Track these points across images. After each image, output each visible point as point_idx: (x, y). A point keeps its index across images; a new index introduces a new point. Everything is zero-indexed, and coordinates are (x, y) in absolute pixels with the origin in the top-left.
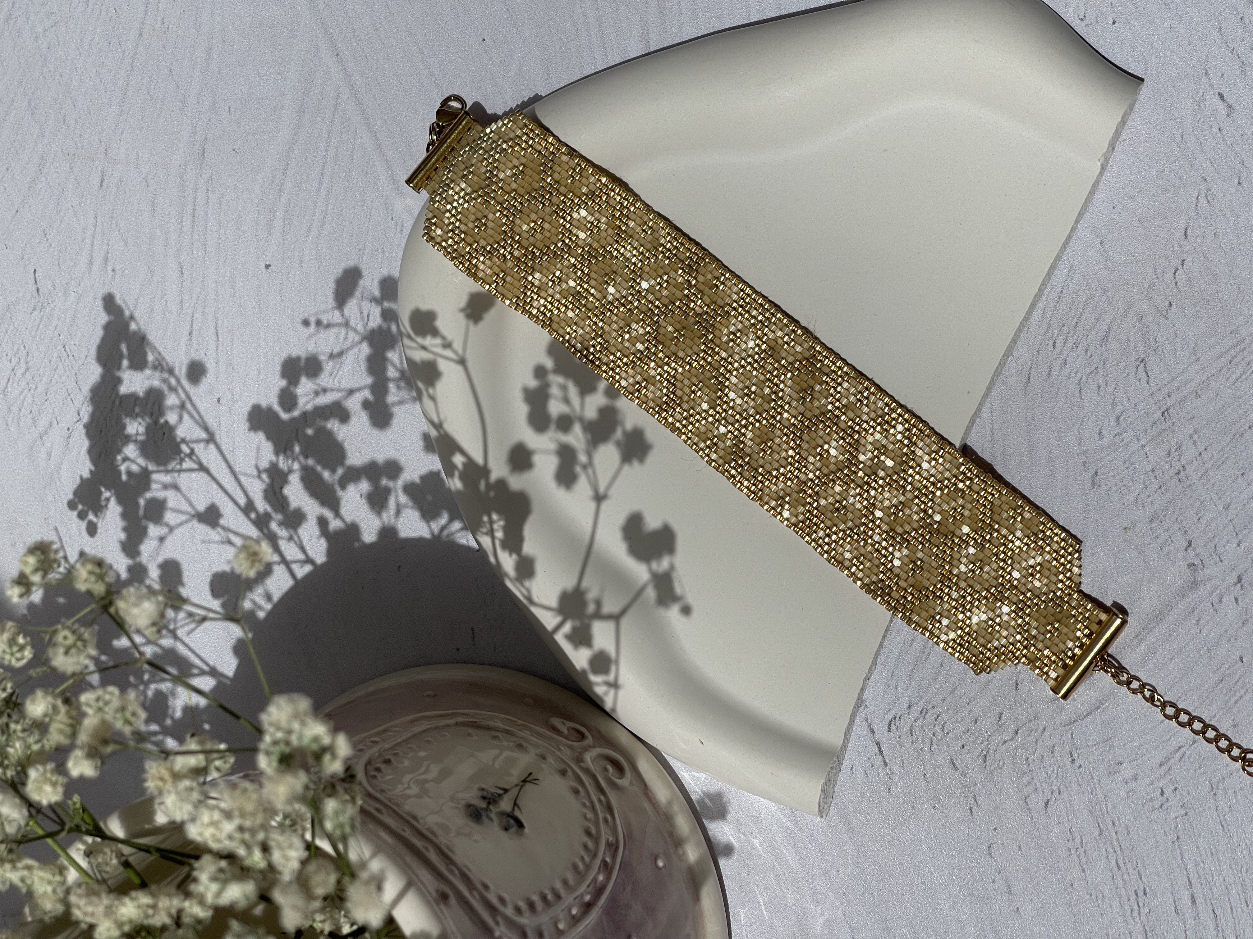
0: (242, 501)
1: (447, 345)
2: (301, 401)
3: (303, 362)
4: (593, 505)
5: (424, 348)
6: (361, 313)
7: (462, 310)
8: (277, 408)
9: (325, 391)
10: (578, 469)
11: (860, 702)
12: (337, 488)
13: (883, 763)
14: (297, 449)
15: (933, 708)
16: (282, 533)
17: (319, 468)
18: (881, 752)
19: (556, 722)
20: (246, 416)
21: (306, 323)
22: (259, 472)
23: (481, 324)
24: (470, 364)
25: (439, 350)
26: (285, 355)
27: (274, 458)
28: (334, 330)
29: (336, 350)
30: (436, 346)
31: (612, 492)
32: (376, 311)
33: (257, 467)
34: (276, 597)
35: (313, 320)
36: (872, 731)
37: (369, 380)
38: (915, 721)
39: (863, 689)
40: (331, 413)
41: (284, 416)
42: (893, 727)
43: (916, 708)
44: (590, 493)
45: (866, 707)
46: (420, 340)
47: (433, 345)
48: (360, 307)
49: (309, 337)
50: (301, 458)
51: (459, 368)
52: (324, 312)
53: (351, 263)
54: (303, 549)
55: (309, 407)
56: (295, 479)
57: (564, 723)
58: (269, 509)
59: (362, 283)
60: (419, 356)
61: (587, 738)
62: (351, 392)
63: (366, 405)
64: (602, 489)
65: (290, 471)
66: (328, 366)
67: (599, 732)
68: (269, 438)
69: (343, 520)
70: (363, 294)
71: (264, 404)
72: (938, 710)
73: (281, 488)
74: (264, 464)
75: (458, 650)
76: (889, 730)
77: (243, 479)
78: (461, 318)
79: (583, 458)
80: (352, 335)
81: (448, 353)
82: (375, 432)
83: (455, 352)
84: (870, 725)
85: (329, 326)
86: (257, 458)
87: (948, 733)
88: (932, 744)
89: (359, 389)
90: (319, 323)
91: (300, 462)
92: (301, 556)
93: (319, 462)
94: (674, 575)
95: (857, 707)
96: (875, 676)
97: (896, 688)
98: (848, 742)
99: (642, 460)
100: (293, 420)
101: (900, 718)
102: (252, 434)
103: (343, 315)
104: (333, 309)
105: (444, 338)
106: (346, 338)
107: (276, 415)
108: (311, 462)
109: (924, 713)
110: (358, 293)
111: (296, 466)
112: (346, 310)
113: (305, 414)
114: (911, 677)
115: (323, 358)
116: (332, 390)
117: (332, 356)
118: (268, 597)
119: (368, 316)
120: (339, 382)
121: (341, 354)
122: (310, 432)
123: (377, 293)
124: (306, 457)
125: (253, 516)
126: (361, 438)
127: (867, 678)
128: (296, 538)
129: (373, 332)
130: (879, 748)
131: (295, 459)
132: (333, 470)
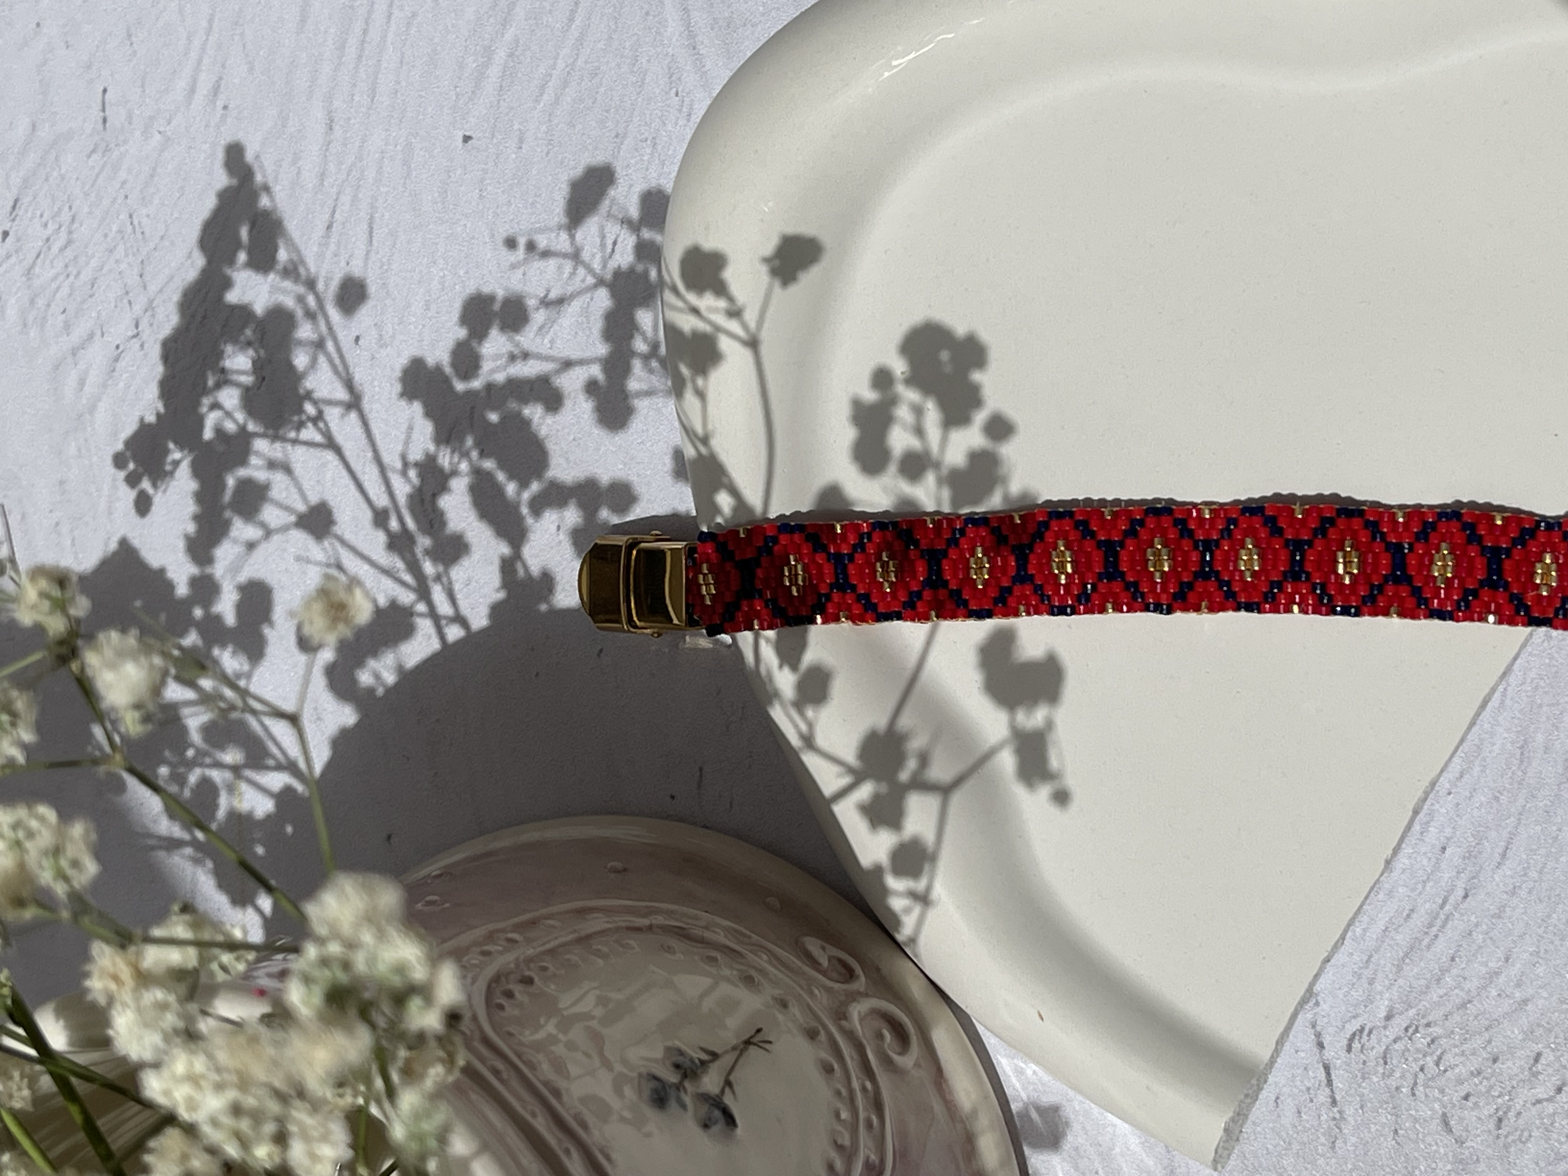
0: (380, 500)
1: (735, 313)
2: (486, 367)
3: (498, 305)
5: (695, 311)
6: (603, 237)
7: (766, 260)
8: (448, 370)
9: (526, 356)
11: (1309, 994)
12: (526, 513)
13: (1329, 1100)
14: (470, 441)
15: (1428, 1025)
16: (429, 568)
17: (501, 477)
18: (1330, 1082)
19: (813, 945)
20: (398, 374)
21: (511, 243)
22: (407, 466)
23: (794, 289)
24: (765, 350)
25: (720, 320)
26: (471, 289)
28: (554, 262)
29: (554, 295)
30: (716, 310)
32: (628, 242)
33: (404, 456)
35: (522, 241)
36: (1321, 1045)
37: (602, 349)
38: (1395, 1041)
39: (1317, 977)
40: (531, 390)
41: (460, 386)
42: (1356, 1045)
43: (1399, 1023)
45: (1317, 1004)
46: (692, 298)
47: (711, 310)
48: (603, 228)
49: (515, 265)
50: (474, 454)
51: (746, 354)
52: (545, 230)
53: (599, 158)
55: (500, 377)
56: (460, 486)
57: (823, 948)
58: (413, 526)
59: (612, 192)
60: (687, 323)
61: (858, 977)
62: (568, 364)
63: (591, 387)
65: (454, 473)
66: (538, 317)
67: (878, 970)
68: (429, 413)
69: (526, 565)
70: (611, 207)
71: (431, 361)
72: (1436, 1030)
73: (436, 496)
74: (416, 455)
75: (673, 797)
76: (1349, 1049)
78: (763, 272)
80: (581, 271)
81: (733, 326)
82: (598, 433)
83: (745, 326)
84: (1318, 1035)
85: (547, 254)
86: (407, 442)
87: (1445, 1071)
88: (1415, 1084)
89: (581, 362)
90: (531, 247)
91: (471, 461)
93: (502, 466)
95: (1303, 1002)
96: (1340, 958)
97: (1371, 982)
98: (1278, 1056)
100: (470, 393)
101: (1370, 1032)
102: (403, 403)
103: (573, 239)
104: (560, 228)
105: (731, 299)
106: (573, 274)
107: (446, 381)
108: (489, 464)
109: (1411, 1031)
110: (605, 206)
111: (464, 466)
112: (580, 234)
113: (490, 387)
114: (1399, 969)
115: (531, 302)
116: (540, 357)
117: (545, 303)
118: (397, 665)
119: (615, 243)
120: (550, 345)
121: (561, 301)
122: (493, 417)
123: (634, 212)
124: (483, 454)
126: (572, 437)
127: (1327, 960)
128: (446, 581)
129: (618, 274)
130: (1328, 1074)
131: (465, 455)
132: (524, 484)
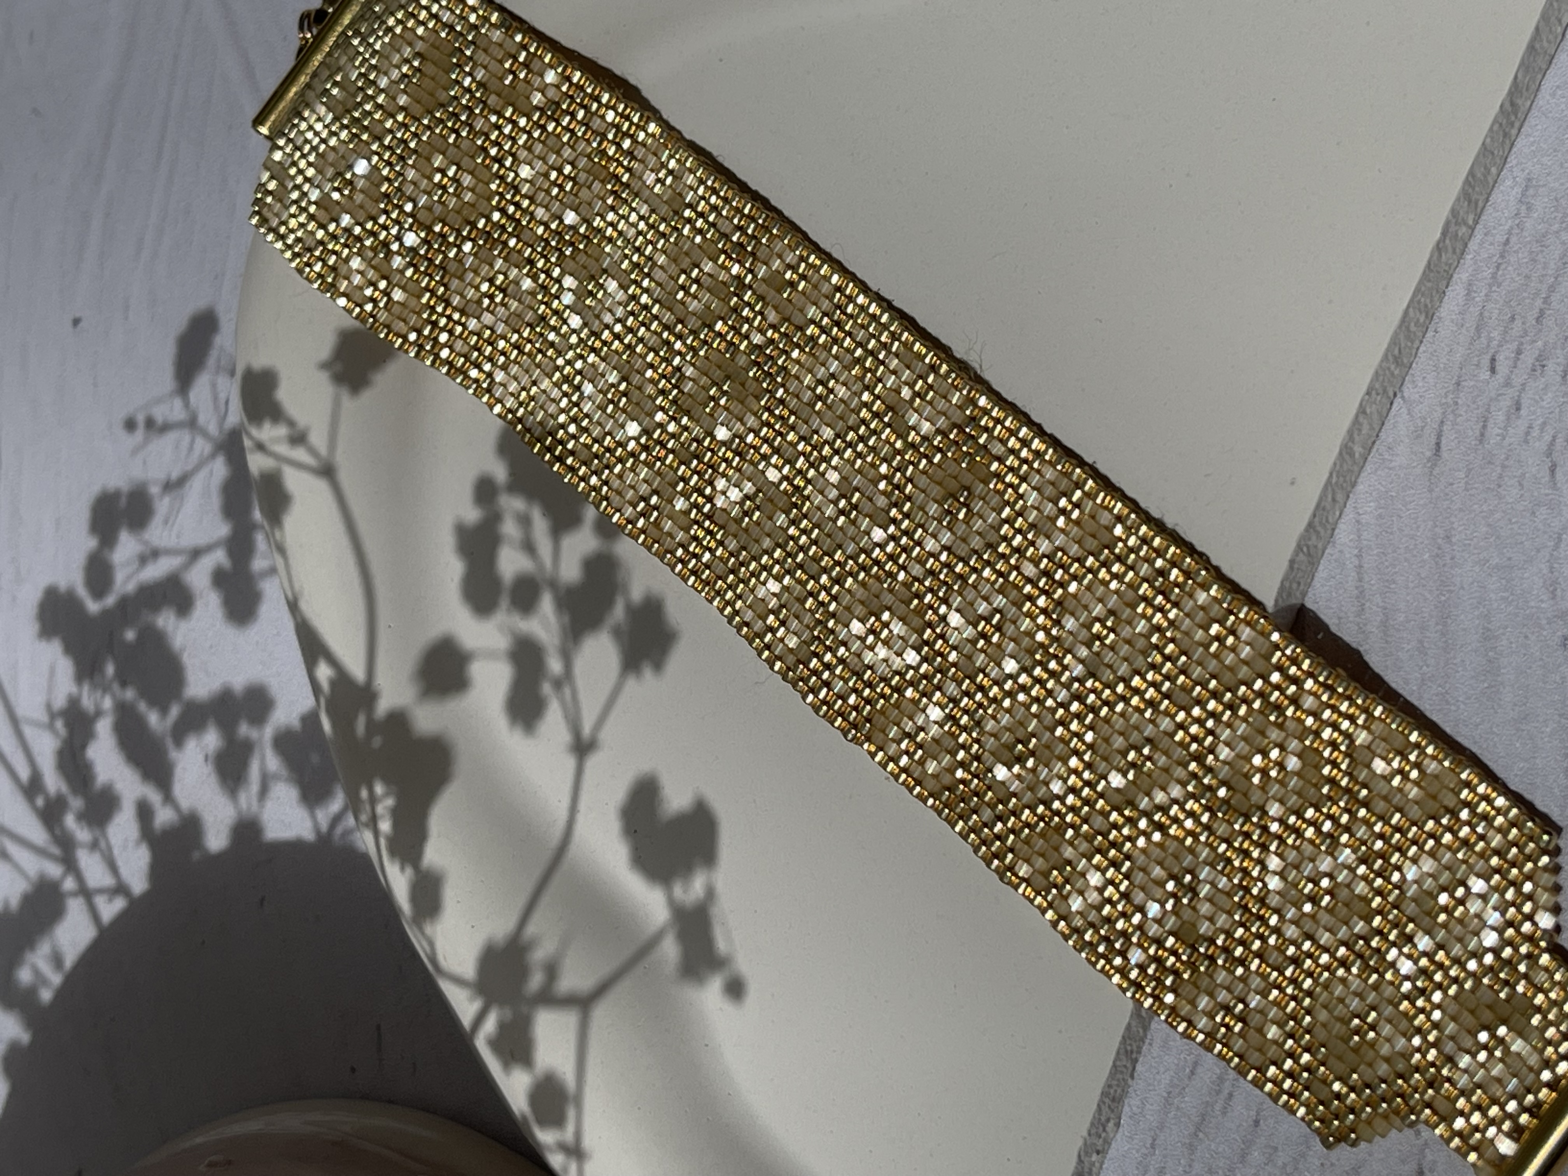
0: (24, 773)
2: (120, 576)
3: (123, 502)
4: (570, 763)
6: (215, 399)
8: (82, 592)
10: (547, 688)
12: (169, 743)
14: (110, 669)
16: (82, 834)
17: (142, 706)
21: (130, 425)
22: (53, 716)
26: (95, 490)
27: (74, 689)
28: (171, 437)
29: (175, 475)
31: (606, 735)
33: (49, 706)
34: (69, 961)
35: (141, 419)
37: (225, 529)
41: (93, 607)
44: (564, 736)
48: (214, 386)
49: (136, 451)
50: (116, 687)
52: (159, 401)
54: (112, 866)
55: (131, 587)
56: (104, 728)
58: (64, 788)
62: (196, 554)
63: (220, 578)
64: (587, 730)
65: (99, 713)
66: (162, 506)
68: (69, 649)
69: (176, 807)
71: (63, 585)
73: (84, 747)
74: (60, 702)
75: (353, 1070)
77: (28, 731)
79: (555, 665)
80: (200, 441)
85: (165, 428)
86: (50, 689)
89: (209, 548)
90: (150, 423)
91: (114, 696)
92: (108, 881)
93: (143, 694)
94: (716, 912)
99: (658, 666)
100: (106, 614)
103: (187, 404)
107: (80, 605)
110: (211, 361)
111: (107, 703)
112: (193, 395)
113: (124, 602)
115: (154, 490)
116: (169, 552)
117: (168, 486)
118: (57, 960)
119: (226, 409)
120: (178, 537)
121: (182, 481)
122: (130, 635)
124: (124, 684)
125: (40, 802)
126: (208, 644)
128: (103, 844)
129: (228, 435)
131: (106, 689)
132: (164, 710)
